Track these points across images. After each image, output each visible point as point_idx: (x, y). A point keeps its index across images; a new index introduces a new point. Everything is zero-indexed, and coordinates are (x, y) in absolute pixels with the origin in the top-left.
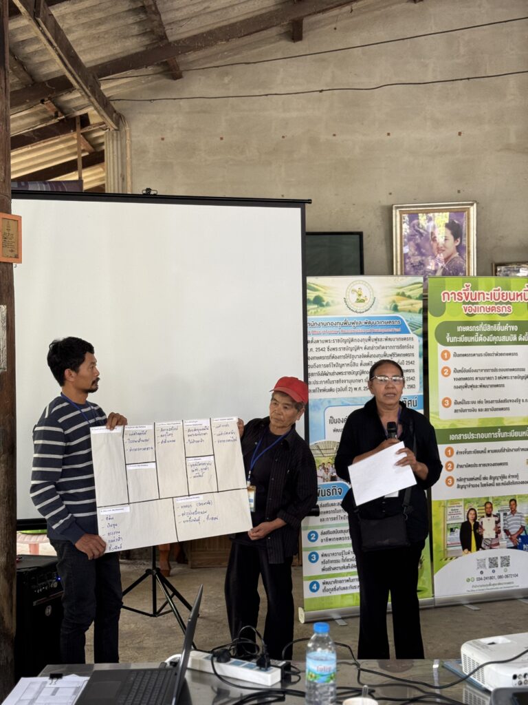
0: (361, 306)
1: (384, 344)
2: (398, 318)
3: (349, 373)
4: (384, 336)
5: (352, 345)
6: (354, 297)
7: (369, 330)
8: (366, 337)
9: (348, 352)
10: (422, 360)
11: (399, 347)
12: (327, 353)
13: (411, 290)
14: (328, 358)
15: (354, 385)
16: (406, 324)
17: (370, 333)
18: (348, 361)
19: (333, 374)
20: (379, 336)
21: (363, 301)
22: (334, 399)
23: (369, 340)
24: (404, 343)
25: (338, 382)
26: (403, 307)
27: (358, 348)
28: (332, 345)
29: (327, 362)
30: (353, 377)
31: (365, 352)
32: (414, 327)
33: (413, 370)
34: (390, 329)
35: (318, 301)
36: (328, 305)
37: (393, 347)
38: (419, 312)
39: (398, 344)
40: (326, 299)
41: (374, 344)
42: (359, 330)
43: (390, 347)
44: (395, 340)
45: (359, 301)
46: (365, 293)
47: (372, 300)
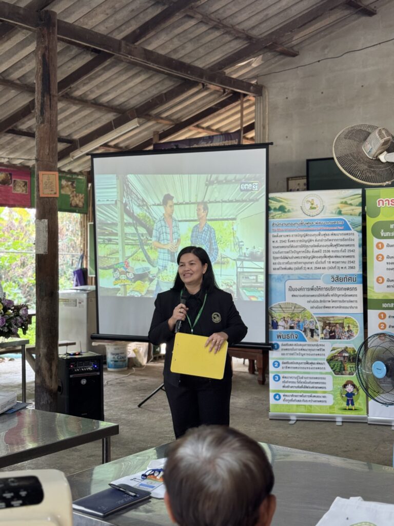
0: (314, 212)
1: (330, 237)
2: (342, 219)
3: (304, 257)
4: (330, 232)
5: (307, 238)
6: (308, 206)
7: (319, 228)
8: (317, 233)
9: (304, 243)
10: (361, 249)
11: (341, 240)
12: (288, 244)
13: (352, 200)
14: (288, 247)
15: (307, 266)
16: (349, 223)
17: (320, 230)
18: (303, 249)
19: (292, 258)
20: (327, 232)
21: (314, 208)
22: (292, 275)
23: (319, 235)
24: (347, 237)
25: (295, 263)
26: (345, 212)
28: (291, 239)
29: (287, 250)
30: (307, 260)
31: (316, 243)
32: (355, 226)
33: (354, 257)
34: (335, 228)
35: (282, 209)
36: (289, 211)
37: (337, 240)
38: (359, 215)
39: (341, 237)
40: (288, 207)
41: (323, 238)
42: (312, 228)
43: (335, 240)
44: (340, 234)
45: (312, 208)
46: (317, 202)
47: (321, 208)
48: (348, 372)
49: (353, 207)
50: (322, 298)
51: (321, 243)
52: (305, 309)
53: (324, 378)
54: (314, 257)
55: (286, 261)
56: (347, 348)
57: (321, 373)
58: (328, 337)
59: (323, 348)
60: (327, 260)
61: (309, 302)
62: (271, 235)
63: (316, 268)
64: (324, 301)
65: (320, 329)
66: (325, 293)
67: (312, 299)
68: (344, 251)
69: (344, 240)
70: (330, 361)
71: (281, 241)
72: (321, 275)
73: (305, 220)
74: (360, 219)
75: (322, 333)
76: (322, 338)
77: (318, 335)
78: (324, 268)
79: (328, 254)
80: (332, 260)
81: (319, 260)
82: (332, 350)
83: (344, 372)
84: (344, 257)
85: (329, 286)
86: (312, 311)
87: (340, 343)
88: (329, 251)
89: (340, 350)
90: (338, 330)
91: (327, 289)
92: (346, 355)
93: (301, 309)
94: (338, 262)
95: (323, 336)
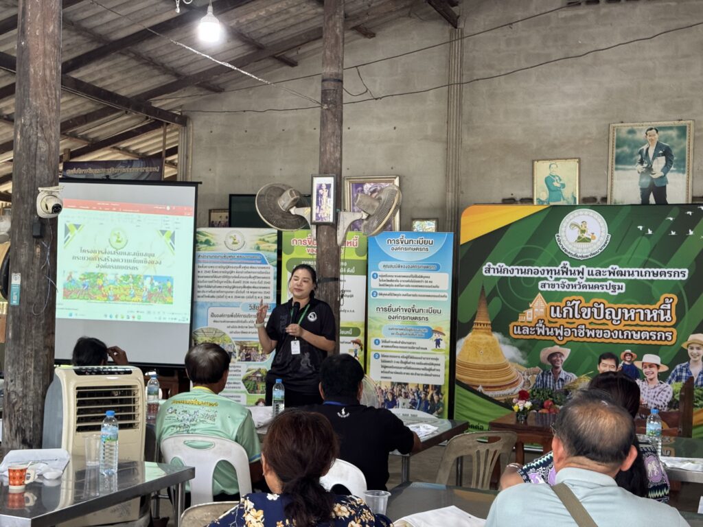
0: (235, 247)
1: (250, 270)
2: (259, 254)
3: (226, 287)
4: (249, 265)
5: (229, 270)
6: (231, 241)
7: (240, 261)
8: (238, 265)
9: (226, 274)
10: (276, 282)
11: (259, 273)
12: (212, 274)
13: (269, 237)
14: (212, 277)
15: (229, 295)
16: (265, 258)
17: (241, 263)
18: (225, 279)
19: (215, 287)
20: (247, 265)
21: (236, 243)
22: (214, 302)
23: (240, 267)
24: (263, 270)
25: (218, 292)
26: (263, 248)
27: (232, 272)
28: (215, 270)
29: (211, 279)
30: (228, 290)
31: (237, 275)
32: (271, 260)
33: (269, 288)
34: (254, 262)
35: (207, 242)
36: (214, 245)
37: (255, 273)
38: (275, 251)
39: (259, 270)
40: (213, 241)
41: (243, 270)
42: (233, 261)
43: (253, 273)
44: (257, 268)
45: (234, 243)
46: (238, 238)
47: (242, 244)
48: (260, 391)
49: (270, 244)
50: (240, 324)
51: (241, 275)
52: (224, 334)
53: (239, 397)
54: (234, 287)
55: (209, 289)
56: (260, 369)
57: (237, 392)
58: (244, 359)
59: (239, 369)
60: (246, 290)
61: (228, 327)
62: (196, 265)
63: (236, 297)
64: (242, 327)
65: (237, 351)
66: (243, 319)
67: (232, 324)
68: (261, 283)
69: (261, 273)
70: (245, 381)
71: (206, 272)
72: (240, 303)
73: (229, 254)
74: (275, 255)
75: (239, 355)
76: (239, 360)
77: (236, 357)
78: (243, 297)
79: (247, 285)
80: (250, 290)
81: (239, 290)
82: (247, 371)
83: (257, 391)
84: (260, 288)
85: (247, 313)
86: (231, 336)
87: (255, 364)
88: (248, 282)
89: (254, 371)
90: (253, 353)
91: (245, 316)
92: (260, 375)
93: (221, 334)
94: (256, 292)
95: (240, 358)
